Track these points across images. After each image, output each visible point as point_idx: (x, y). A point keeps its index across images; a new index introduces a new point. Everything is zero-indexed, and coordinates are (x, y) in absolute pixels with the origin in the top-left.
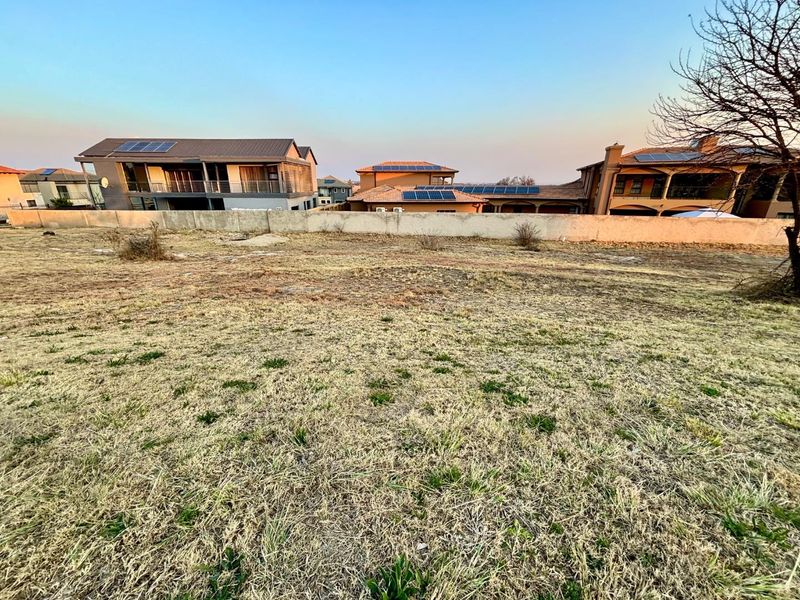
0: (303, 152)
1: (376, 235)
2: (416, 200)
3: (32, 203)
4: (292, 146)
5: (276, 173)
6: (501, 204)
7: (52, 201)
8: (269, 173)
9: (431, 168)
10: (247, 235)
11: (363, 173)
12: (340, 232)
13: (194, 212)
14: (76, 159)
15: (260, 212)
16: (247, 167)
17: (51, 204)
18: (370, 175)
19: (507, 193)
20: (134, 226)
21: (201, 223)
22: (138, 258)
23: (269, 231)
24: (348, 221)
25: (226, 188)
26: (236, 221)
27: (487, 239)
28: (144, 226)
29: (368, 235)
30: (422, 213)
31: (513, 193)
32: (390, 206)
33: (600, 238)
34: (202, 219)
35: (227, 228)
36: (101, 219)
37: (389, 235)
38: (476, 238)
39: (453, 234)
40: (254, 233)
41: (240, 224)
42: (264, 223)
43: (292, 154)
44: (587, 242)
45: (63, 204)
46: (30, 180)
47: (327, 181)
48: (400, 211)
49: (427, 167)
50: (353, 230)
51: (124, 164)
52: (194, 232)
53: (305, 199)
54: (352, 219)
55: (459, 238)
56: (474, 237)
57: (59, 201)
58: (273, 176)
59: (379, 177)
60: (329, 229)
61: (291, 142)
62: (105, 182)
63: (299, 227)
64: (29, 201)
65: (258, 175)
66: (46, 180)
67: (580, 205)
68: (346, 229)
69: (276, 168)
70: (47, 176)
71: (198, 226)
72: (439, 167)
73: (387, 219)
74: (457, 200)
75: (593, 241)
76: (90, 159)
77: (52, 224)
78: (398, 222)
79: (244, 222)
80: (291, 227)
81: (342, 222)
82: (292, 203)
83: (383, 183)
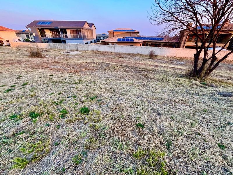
0: (91, 25)
1: (108, 52)
2: (121, 41)
3: (19, 40)
4: (86, 23)
5: (80, 32)
6: (150, 43)
7: (25, 40)
8: (78, 32)
9: (131, 30)
10: (71, 51)
11: (110, 32)
12: (98, 51)
13: (57, 44)
14: (26, 27)
15: (75, 44)
16: (72, 30)
17: (24, 40)
18: (112, 33)
19: (153, 40)
20: (42, 48)
21: (59, 47)
22: (34, 57)
23: (77, 50)
24: (100, 48)
25: (66, 36)
26: (69, 47)
27: (141, 55)
28: (44, 48)
29: (106, 52)
30: (122, 46)
31: (155, 40)
32: (113, 43)
33: (177, 56)
34: (59, 46)
35: (66, 49)
36: (33, 45)
37: (112, 52)
38: (138, 54)
39: (131, 53)
40: (74, 51)
41: (70, 48)
42: (76, 48)
43: (86, 26)
44: (173, 57)
45: (27, 41)
46: (18, 33)
47: (103, 35)
48: (116, 45)
49: (130, 30)
50: (101, 51)
51: (39, 28)
52: (57, 50)
53: (90, 40)
54: (101, 47)
55: (132, 54)
56: (137, 54)
57: (26, 39)
58: (80, 33)
59: (115, 34)
60: (94, 50)
61: (85, 22)
62: (34, 34)
63: (86, 49)
64: (19, 39)
65: (75, 32)
66: (23, 33)
67: (176, 44)
68: (99, 50)
69: (80, 30)
70: (23, 32)
71: (59, 48)
72: (134, 31)
73: (111, 47)
74: (134, 42)
75: (175, 57)
76: (30, 27)
77: (21, 46)
78: (114, 48)
79: (71, 47)
80: (84, 49)
81: (98, 48)
82: (85, 41)
83: (116, 35)
